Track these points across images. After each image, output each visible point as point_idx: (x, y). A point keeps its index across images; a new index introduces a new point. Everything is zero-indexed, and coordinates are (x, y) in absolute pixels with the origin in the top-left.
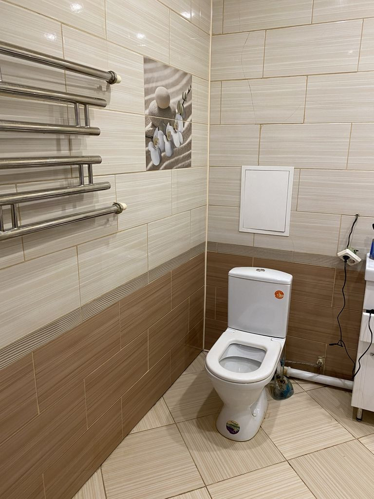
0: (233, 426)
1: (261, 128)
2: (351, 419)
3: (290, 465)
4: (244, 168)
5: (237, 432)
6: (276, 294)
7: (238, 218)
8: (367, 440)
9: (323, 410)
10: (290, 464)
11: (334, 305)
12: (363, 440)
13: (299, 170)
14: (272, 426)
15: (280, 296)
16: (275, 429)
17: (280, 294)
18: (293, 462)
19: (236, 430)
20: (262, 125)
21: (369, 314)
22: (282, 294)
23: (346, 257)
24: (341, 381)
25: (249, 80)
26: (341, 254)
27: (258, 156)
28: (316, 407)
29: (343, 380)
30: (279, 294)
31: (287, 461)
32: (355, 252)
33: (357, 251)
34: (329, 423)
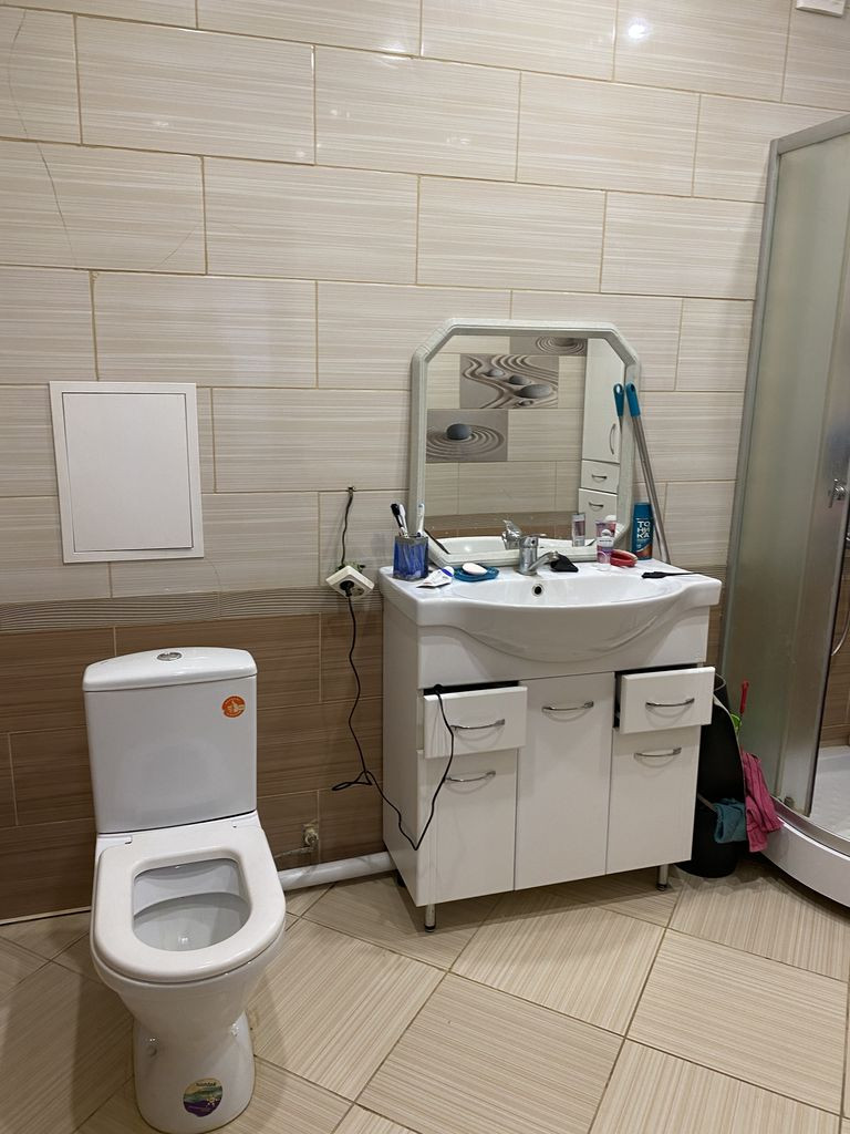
0: (204, 1092)
1: (92, 282)
2: (416, 934)
3: (368, 1109)
4: (57, 387)
5: (217, 1103)
6: (224, 707)
7: (56, 527)
8: (466, 963)
9: (357, 944)
10: (365, 1108)
11: (323, 696)
12: (461, 968)
13: (207, 390)
14: (278, 1040)
15: (237, 708)
16: (288, 1042)
17: (235, 705)
18: (369, 1098)
19: (212, 1099)
20: (95, 274)
21: (435, 697)
22: (241, 702)
23: (347, 585)
24: (364, 861)
25: (40, 144)
26: (335, 579)
27: (93, 355)
28: (341, 941)
29: (365, 858)
30: (232, 706)
31: (354, 1103)
32: (361, 568)
33: (363, 567)
34: (383, 964)
